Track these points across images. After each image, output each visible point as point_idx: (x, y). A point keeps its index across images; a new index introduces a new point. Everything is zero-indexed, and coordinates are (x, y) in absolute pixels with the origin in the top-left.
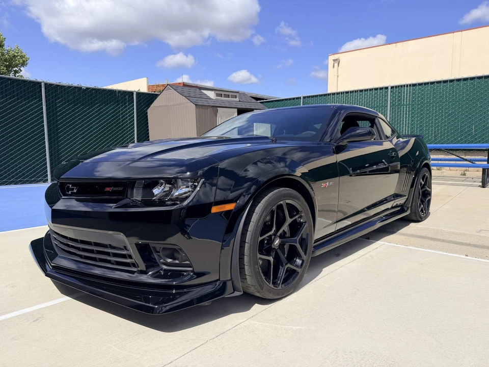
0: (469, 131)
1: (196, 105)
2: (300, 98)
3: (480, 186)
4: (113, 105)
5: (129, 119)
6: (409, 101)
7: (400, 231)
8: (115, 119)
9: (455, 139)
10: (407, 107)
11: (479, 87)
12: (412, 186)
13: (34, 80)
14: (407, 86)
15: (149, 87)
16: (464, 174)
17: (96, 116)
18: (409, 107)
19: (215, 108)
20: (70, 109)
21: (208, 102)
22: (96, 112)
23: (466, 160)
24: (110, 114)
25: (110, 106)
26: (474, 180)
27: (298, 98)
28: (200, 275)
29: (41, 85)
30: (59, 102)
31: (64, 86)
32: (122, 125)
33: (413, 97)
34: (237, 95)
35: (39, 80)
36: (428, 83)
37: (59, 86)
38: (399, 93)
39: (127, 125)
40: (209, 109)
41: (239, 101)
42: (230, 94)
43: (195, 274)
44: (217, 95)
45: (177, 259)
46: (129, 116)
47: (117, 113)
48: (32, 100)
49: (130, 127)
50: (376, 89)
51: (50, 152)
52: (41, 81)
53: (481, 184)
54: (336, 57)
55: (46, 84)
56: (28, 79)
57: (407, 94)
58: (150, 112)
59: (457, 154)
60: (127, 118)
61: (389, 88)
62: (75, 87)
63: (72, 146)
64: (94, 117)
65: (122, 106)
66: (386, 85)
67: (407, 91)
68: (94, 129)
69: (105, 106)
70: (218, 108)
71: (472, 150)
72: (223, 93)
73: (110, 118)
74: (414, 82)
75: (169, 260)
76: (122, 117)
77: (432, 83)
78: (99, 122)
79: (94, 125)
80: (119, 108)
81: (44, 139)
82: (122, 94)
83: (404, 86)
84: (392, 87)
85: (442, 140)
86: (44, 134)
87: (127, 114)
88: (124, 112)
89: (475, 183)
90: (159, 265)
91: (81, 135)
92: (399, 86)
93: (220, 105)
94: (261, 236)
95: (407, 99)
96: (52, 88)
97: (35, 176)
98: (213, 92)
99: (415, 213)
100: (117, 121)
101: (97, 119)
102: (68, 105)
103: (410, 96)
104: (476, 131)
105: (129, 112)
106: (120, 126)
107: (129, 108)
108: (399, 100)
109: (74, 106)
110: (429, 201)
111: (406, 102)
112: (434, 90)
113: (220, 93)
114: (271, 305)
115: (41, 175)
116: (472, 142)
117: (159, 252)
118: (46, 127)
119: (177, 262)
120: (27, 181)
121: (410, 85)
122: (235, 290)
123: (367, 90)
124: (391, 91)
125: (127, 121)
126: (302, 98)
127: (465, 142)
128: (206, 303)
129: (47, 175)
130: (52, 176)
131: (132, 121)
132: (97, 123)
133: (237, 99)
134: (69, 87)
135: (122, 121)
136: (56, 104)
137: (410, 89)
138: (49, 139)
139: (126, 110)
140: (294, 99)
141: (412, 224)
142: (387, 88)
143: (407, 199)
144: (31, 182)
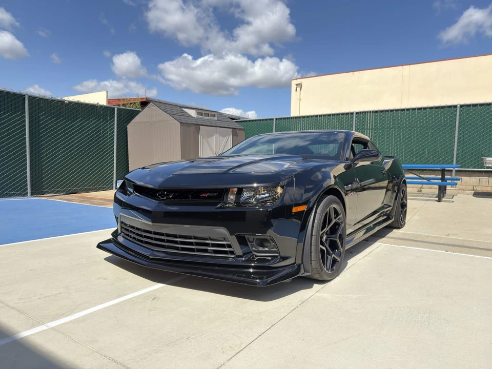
0: (423, 153)
1: (181, 123)
2: (273, 119)
3: (436, 201)
4: (94, 119)
5: (110, 134)
6: (372, 126)
7: (388, 235)
8: (96, 133)
9: (411, 161)
10: (369, 131)
11: (431, 116)
12: (396, 199)
13: (18, 92)
14: (370, 112)
15: (109, 101)
16: (420, 191)
17: (78, 130)
18: (372, 132)
19: (197, 126)
20: (52, 122)
21: (190, 120)
22: (78, 126)
23: (424, 179)
24: (91, 129)
25: (92, 121)
26: (430, 195)
27: (271, 119)
28: (284, 258)
29: (24, 98)
30: (42, 115)
31: (48, 100)
32: (103, 139)
33: (376, 123)
34: (216, 114)
35: (23, 92)
36: (388, 111)
37: (42, 99)
38: (363, 118)
39: (107, 140)
40: (192, 127)
41: (218, 120)
42: (210, 113)
43: (281, 257)
44: (198, 114)
45: (267, 247)
46: (110, 131)
47: (98, 128)
48: (15, 113)
49: (110, 142)
50: (343, 114)
51: (31, 165)
52: (25, 93)
53: (437, 199)
54: (299, 81)
55: (29, 97)
56: (11, 91)
57: (370, 119)
58: (130, 127)
59: (417, 173)
60: (107, 133)
61: (355, 113)
62: (59, 101)
63: (53, 159)
64: (76, 132)
65: (103, 121)
66: (352, 111)
67: (370, 117)
68: (76, 143)
69: (87, 120)
70: (200, 126)
71: (425, 170)
72: (203, 112)
73: (91, 133)
74: (376, 109)
75: (261, 249)
76: (103, 132)
77: (392, 111)
78: (81, 136)
79: (76, 139)
80: (101, 122)
81: (25, 151)
82: (103, 109)
83: (368, 112)
84: (357, 113)
85: (406, 160)
86: (25, 147)
87: (107, 129)
88: (105, 127)
89: (431, 198)
90: (251, 252)
91: (62, 148)
92: (363, 112)
93: (202, 124)
94: (321, 231)
95: (370, 124)
96: (36, 102)
97: (14, 189)
98: (194, 111)
99: (397, 221)
100: (98, 136)
101: (79, 134)
102: (51, 119)
103: (372, 121)
104: (428, 154)
105: (110, 127)
106: (101, 141)
107: (110, 124)
108: (363, 125)
109: (57, 119)
110: (406, 211)
111: (370, 126)
112: (393, 116)
113: (200, 111)
114: (325, 285)
115: (21, 189)
116: (425, 163)
117: (253, 242)
118: (27, 140)
119: (267, 249)
120: (7, 194)
121: (373, 112)
122: (305, 271)
123: (335, 115)
124: (356, 117)
125: (107, 136)
126: (274, 119)
127: (420, 163)
128: (288, 280)
129: (27, 189)
130: (32, 190)
131: (112, 136)
132: (79, 138)
133: (216, 118)
134: (53, 101)
135: (103, 136)
136: (39, 117)
137: (373, 115)
138: (31, 152)
139: (107, 125)
140: (267, 120)
141: (395, 230)
142: (352, 113)
143: (392, 209)
144: (10, 196)
